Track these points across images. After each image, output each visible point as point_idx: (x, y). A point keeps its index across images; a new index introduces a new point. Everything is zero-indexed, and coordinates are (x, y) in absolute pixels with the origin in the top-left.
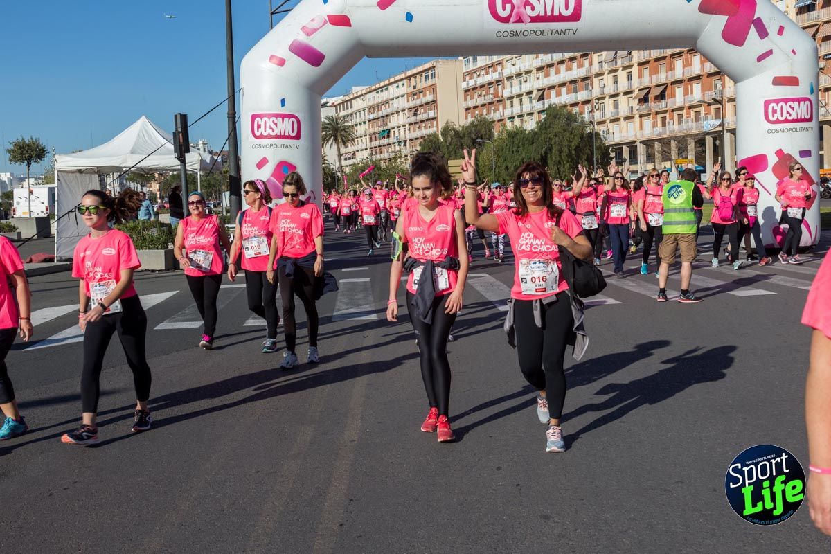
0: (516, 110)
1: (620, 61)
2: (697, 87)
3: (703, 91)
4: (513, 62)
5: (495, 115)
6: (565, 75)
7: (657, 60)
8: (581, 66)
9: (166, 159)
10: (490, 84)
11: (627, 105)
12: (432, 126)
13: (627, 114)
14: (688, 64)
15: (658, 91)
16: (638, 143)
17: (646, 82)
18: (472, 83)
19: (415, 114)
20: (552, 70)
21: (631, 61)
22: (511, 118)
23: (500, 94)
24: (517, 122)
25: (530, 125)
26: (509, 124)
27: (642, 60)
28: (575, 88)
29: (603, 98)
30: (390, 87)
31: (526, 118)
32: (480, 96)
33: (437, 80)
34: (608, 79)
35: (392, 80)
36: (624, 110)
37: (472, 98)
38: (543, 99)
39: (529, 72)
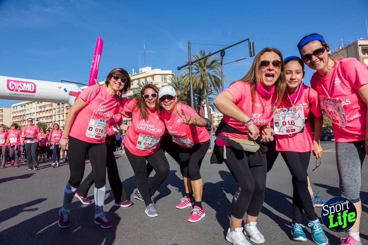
1: (61, 112)
4: (29, 110)
6: (45, 115)
8: (49, 113)
10: (21, 116)
18: (15, 115)
20: (41, 113)
21: (64, 112)
23: (24, 119)
27: (67, 112)
28: (48, 118)
32: (18, 119)
33: (3, 113)
34: (57, 116)
37: (15, 119)
38: (38, 121)
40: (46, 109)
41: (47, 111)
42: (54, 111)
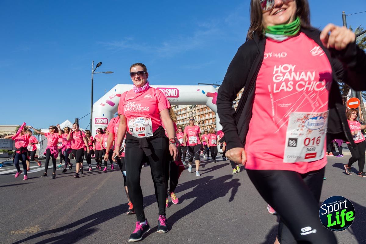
1: (193, 114)
2: (211, 121)
3: (212, 122)
7: (202, 115)
8: (184, 116)
14: (209, 116)
15: (202, 122)
17: (200, 120)
27: (199, 114)
28: (183, 121)
40: (182, 113)
41: (183, 114)
42: (188, 114)
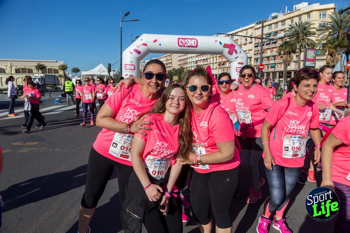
0: (190, 65)
1: (214, 56)
5: (185, 66)
6: (202, 58)
8: (205, 56)
9: (105, 73)
10: (185, 59)
11: (216, 66)
12: (171, 68)
13: (215, 68)
15: (223, 63)
16: (218, 75)
17: (220, 61)
18: (180, 59)
19: (167, 65)
20: (199, 57)
21: (217, 56)
22: (189, 67)
23: (187, 61)
24: (190, 68)
25: (193, 69)
26: (188, 69)
28: (204, 61)
29: (210, 64)
30: (161, 59)
31: (192, 67)
32: (182, 62)
33: (172, 57)
34: (212, 59)
35: (162, 57)
36: (215, 67)
37: (180, 62)
38: (197, 63)
39: (194, 57)
